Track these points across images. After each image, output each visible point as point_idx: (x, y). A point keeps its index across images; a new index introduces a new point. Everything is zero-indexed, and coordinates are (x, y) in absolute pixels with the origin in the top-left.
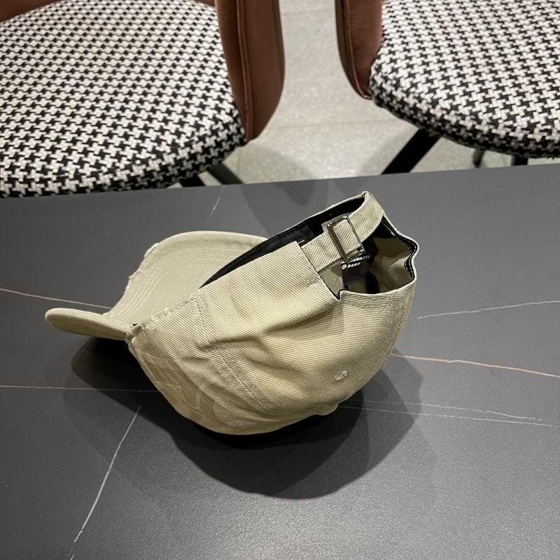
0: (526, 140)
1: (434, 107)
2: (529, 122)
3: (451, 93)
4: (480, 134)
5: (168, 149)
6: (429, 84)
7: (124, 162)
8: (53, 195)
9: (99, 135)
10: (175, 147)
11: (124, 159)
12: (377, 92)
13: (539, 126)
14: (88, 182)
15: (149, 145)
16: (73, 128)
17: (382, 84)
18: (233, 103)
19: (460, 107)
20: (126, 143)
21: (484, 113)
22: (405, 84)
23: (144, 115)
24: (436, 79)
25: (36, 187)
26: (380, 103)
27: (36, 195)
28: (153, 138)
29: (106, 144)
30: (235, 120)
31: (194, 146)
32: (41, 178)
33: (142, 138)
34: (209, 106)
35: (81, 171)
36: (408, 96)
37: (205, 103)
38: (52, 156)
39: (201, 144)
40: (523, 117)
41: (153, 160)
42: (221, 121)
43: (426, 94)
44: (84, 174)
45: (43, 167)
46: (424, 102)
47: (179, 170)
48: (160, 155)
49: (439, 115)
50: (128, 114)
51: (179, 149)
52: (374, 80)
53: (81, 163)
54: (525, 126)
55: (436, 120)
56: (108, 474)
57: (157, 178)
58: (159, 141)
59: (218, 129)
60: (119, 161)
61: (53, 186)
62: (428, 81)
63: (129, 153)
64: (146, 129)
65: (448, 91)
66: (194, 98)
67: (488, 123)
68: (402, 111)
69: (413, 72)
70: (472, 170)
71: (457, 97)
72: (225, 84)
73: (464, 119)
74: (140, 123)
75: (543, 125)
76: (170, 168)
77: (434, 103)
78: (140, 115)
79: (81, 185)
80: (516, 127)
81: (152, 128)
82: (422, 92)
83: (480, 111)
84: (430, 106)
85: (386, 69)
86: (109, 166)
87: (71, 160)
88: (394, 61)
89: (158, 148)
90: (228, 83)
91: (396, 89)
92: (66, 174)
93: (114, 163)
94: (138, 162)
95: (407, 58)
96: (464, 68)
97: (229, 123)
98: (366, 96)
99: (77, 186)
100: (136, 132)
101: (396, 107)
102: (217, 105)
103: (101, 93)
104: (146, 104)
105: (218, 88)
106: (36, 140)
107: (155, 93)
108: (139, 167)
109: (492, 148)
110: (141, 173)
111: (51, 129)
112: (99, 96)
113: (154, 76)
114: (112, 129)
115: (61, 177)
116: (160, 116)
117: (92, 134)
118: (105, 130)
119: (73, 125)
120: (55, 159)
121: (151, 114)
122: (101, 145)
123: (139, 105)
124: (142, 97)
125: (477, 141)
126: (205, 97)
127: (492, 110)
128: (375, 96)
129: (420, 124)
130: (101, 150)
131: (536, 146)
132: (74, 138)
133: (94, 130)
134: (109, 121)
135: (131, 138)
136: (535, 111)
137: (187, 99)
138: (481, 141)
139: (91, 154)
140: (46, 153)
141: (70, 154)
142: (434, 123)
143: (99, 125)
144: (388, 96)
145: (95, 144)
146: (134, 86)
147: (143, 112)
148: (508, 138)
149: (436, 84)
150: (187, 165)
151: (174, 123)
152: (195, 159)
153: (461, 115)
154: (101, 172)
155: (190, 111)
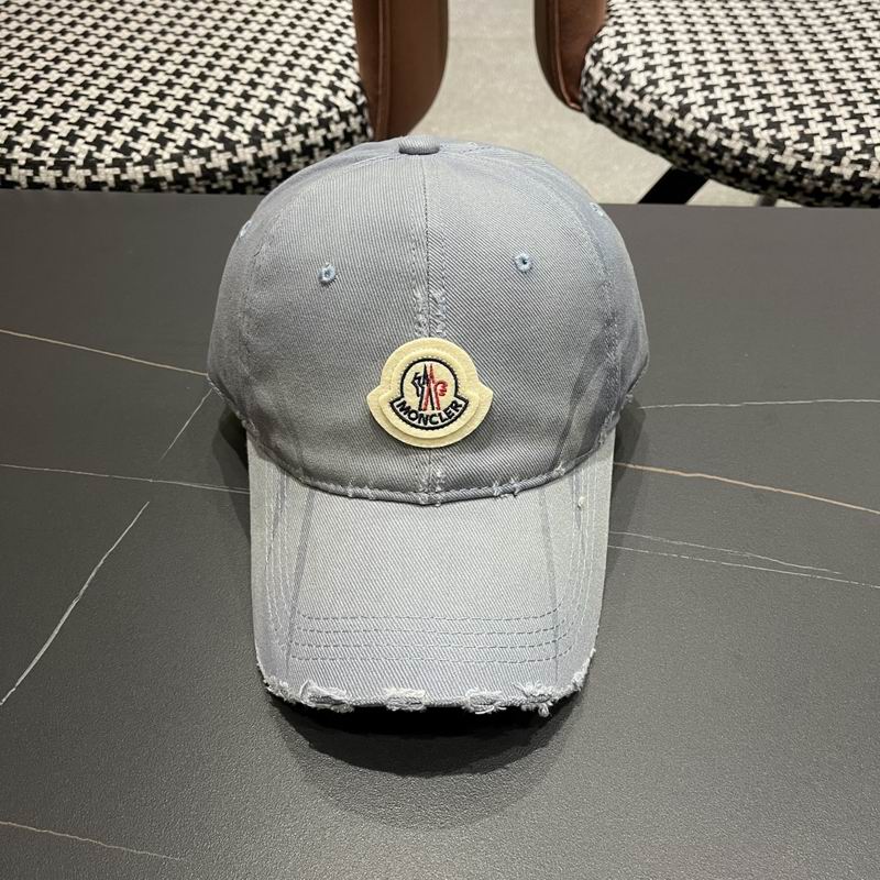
0: (828, 176)
1: (682, 117)
2: (834, 147)
3: (712, 97)
4: (754, 162)
5: (245, 139)
6: (677, 82)
7: (171, 148)
8: (45, 189)
9: (134, 107)
10: (256, 137)
11: (171, 144)
12: (591, 95)
13: (850, 154)
14: (106, 174)
15: (214, 128)
16: (92, 93)
18: (358, 84)
19: (724, 119)
20: (177, 121)
21: (763, 129)
22: (639, 80)
23: (212, 84)
24: (688, 75)
25: (18, 174)
26: (596, 114)
27: (18, 188)
28: (223, 119)
29: (144, 120)
30: (360, 110)
31: (289, 139)
32: (28, 160)
33: (205, 117)
34: (319, 82)
35: (96, 155)
36: (641, 98)
37: (313, 77)
38: (52, 128)
39: (300, 137)
40: (824, 138)
41: (219, 152)
42: (338, 107)
43: (671, 96)
44: (102, 161)
45: (35, 143)
46: (667, 108)
47: (259, 176)
48: (230, 146)
49: (689, 129)
50: (187, 81)
51: (263, 140)
52: (588, 76)
53: (99, 143)
54: (829, 152)
55: (685, 139)
56: (75, 603)
57: (222, 184)
58: (231, 124)
59: (331, 118)
60: (162, 148)
61: (48, 176)
62: (675, 77)
63: (180, 136)
64: (213, 104)
65: (706, 93)
66: (297, 70)
67: (768, 145)
68: (630, 124)
69: (652, 63)
71: (720, 103)
72: (348, 55)
73: (729, 137)
74: (204, 96)
75: (856, 153)
76: (245, 170)
77: (683, 110)
78: (206, 85)
79: (94, 178)
80: (812, 154)
81: (224, 104)
82: (665, 93)
83: (757, 125)
84: (677, 115)
85: (610, 57)
86: (145, 153)
87: (83, 138)
88: (623, 46)
89: (228, 135)
90: (355, 56)
91: (623, 89)
92: (72, 158)
93: (153, 150)
94: (194, 152)
95: (644, 42)
96: (735, 64)
97: (350, 112)
98: (573, 105)
99: (87, 178)
100: (196, 108)
101: (621, 119)
102: (332, 82)
103: (146, 50)
104: (217, 70)
105: (337, 59)
106: (28, 103)
107: (233, 57)
108: (194, 161)
109: (770, 190)
110: (196, 170)
111: (57, 91)
112: (142, 54)
113: (236, 34)
114: (156, 99)
115: (62, 161)
116: (237, 88)
117: (122, 103)
118: (144, 99)
119: (92, 88)
120: (56, 133)
121: (223, 84)
122: (136, 120)
123: (205, 70)
124: (212, 60)
125: (748, 176)
126: (314, 69)
127: (777, 126)
128: (589, 103)
129: (659, 146)
130: (135, 128)
131: (843, 188)
132: (91, 106)
133: (127, 99)
134: (153, 88)
135: (187, 116)
136: (846, 131)
137: (285, 69)
138: (755, 175)
139: (117, 132)
140: (42, 123)
141: (82, 128)
142: (681, 143)
143: (136, 92)
144: (608, 99)
145: (125, 118)
146: (201, 45)
147: (210, 80)
148: (799, 171)
149: (688, 82)
150: (275, 170)
151: (260, 101)
152: (289, 162)
153: (725, 130)
154: (131, 160)
155: (288, 86)
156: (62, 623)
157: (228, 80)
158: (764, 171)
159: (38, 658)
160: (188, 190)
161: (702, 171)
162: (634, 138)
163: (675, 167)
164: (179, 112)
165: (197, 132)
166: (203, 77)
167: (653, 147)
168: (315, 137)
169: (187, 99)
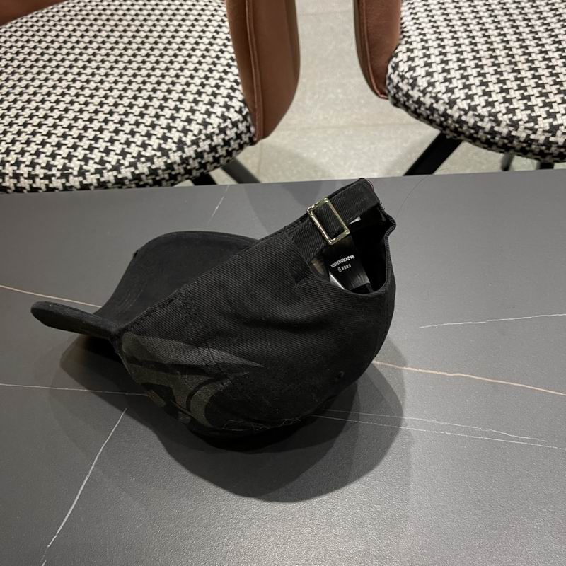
0: (548, 144)
1: (451, 108)
2: (551, 124)
3: (470, 93)
4: (499, 136)
5: (174, 147)
6: (447, 84)
7: (129, 159)
8: (57, 191)
9: (106, 132)
10: (181, 145)
11: (129, 156)
12: (393, 91)
13: (562, 128)
14: (91, 179)
15: (154, 142)
16: (80, 124)
17: (398, 82)
18: (243, 101)
19: (479, 108)
20: (131, 139)
22: (422, 83)
23: (152, 111)
24: (454, 78)
25: (40, 183)
26: (396, 103)
27: (40, 191)
28: (159, 136)
29: (112, 141)
30: (245, 118)
31: (201, 144)
32: (45, 174)
33: (149, 135)
34: (218, 103)
35: (85, 167)
36: (424, 95)
37: (214, 100)
38: (57, 152)
39: (208, 142)
40: (545, 118)
41: (159, 157)
42: (230, 119)
43: (444, 93)
44: (88, 171)
45: (48, 163)
46: (441, 102)
47: (185, 169)
48: (165, 153)
49: (456, 115)
50: (136, 110)
51: (185, 147)
52: (390, 79)
53: (86, 159)
54: (547, 128)
55: (453, 121)
56: (87, 478)
57: (162, 176)
58: (165, 138)
59: (227, 127)
60: (124, 159)
61: (58, 183)
62: (446, 80)
63: (134, 150)
64: (153, 126)
65: (466, 91)
66: (204, 96)
67: (507, 125)
68: (418, 111)
69: (431, 70)
70: (500, 173)
71: (476, 97)
72: (236, 81)
73: (482, 120)
74: (148, 120)
76: (175, 167)
77: (452, 103)
78: (148, 112)
79: (85, 182)
80: (537, 129)
81: (159, 125)
82: (439, 92)
83: (500, 112)
84: (447, 107)
85: (403, 67)
86: (114, 163)
87: (76, 157)
88: (411, 59)
89: (163, 146)
90: (239, 81)
91: (413, 89)
92: (71, 171)
93: (119, 160)
94: (143, 159)
95: (425, 56)
96: (485, 67)
97: (239, 121)
98: (382, 96)
99: (81, 182)
100: (143, 129)
101: (412, 108)
102: (226, 102)
103: (111, 89)
104: (155, 100)
105: (229, 85)
106: (43, 135)
107: (164, 90)
108: (144, 165)
109: (511, 152)
110: (146, 170)
111: (59, 125)
112: (109, 93)
113: (165, 73)
114: (118, 125)
115: (65, 174)
116: (168, 113)
117: (98, 130)
118: (111, 126)
119: (80, 121)
120: (60, 155)
121: (159, 110)
122: (107, 142)
123: (147, 101)
124: (151, 93)
125: (496, 144)
126: (214, 95)
127: (512, 111)
128: (392, 96)
129: (437, 125)
130: (107, 147)
131: (559, 150)
132: (80, 134)
133: (101, 127)
134: (116, 118)
135: (137, 135)
136: (559, 112)
137: (196, 96)
138: (500, 143)
139: (96, 151)
140: (52, 149)
141: (75, 151)
142: (451, 124)
143: (106, 121)
144: (404, 95)
145: (101, 141)
146: (144, 83)
147: (151, 109)
148: (528, 141)
149: (455, 83)
150: (194, 164)
151: (182, 121)
152: (202, 157)
153: (479, 116)
154: (105, 168)
155: (198, 108)
158: (506, 141)
162: (422, 118)
164: (133, 133)
168: (218, 140)
169: (137, 124)
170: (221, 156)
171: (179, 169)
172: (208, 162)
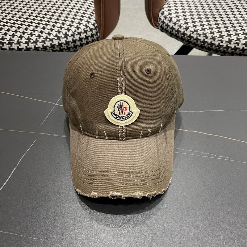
0: (227, 47)
1: (186, 30)
2: (229, 39)
3: (195, 25)
4: (207, 43)
5: (63, 36)
6: (185, 21)
7: (42, 39)
8: (6, 50)
9: (31, 27)
10: (66, 36)
11: (42, 37)
12: (161, 24)
13: (234, 41)
14: (23, 46)
15: (54, 33)
16: (19, 23)
17: (164, 20)
18: (95, 21)
19: (198, 31)
20: (43, 31)
21: (209, 34)
22: (174, 20)
23: (53, 20)
24: (188, 18)
26: (162, 30)
28: (57, 30)
29: (34, 30)
30: (96, 28)
31: (75, 36)
33: (51, 30)
34: (84, 20)
35: (20, 40)
36: (175, 25)
37: (82, 19)
38: (8, 33)
39: (79, 36)
40: (226, 36)
41: (56, 40)
42: (89, 27)
43: (183, 24)
44: (22, 42)
45: (3, 37)
46: (182, 28)
47: (67, 47)
48: (59, 38)
49: (189, 34)
50: (46, 19)
52: (160, 19)
53: (21, 37)
54: (228, 40)
55: (187, 37)
56: (15, 168)
57: (56, 49)
58: (59, 32)
59: (87, 30)
60: (39, 38)
61: (6, 46)
62: (185, 19)
63: (44, 35)
64: (54, 26)
65: (193, 24)
66: (77, 16)
67: (211, 38)
68: (172, 32)
69: (178, 15)
71: (197, 27)
72: (92, 12)
73: (200, 36)
74: (51, 24)
75: (235, 41)
77: (187, 28)
79: (20, 47)
80: (223, 41)
81: (57, 26)
82: (182, 24)
83: (208, 33)
84: (185, 30)
85: (166, 13)
86: (34, 40)
87: (16, 35)
88: (170, 10)
89: (58, 35)
90: (94, 12)
91: (170, 22)
92: (13, 41)
93: (37, 39)
94: (48, 40)
95: (176, 9)
96: (201, 15)
97: (93, 29)
98: (156, 27)
99: (18, 47)
100: (49, 27)
101: (169, 31)
102: (88, 20)
103: (34, 10)
104: (55, 16)
105: (89, 13)
107: (59, 13)
108: (49, 42)
109: (211, 51)
110: (49, 45)
111: (9, 22)
112: (33, 12)
113: (60, 6)
114: (37, 24)
115: (11, 42)
116: (61, 22)
117: (28, 26)
118: (34, 25)
119: (19, 21)
121: (57, 20)
122: (32, 31)
123: (51, 16)
124: (53, 13)
125: (205, 47)
126: (82, 16)
127: (213, 33)
128: (160, 27)
129: (180, 38)
130: (31, 33)
131: (232, 51)
132: (19, 26)
133: (29, 24)
134: (36, 21)
135: (46, 29)
136: (232, 34)
137: (74, 16)
138: (207, 47)
139: (26, 34)
140: (5, 31)
141: (16, 33)
142: (186, 38)
143: (31, 22)
144: (166, 25)
145: (29, 30)
146: (50, 9)
147: (53, 19)
148: (219, 46)
149: (188, 21)
150: (71, 45)
151: (67, 25)
152: (75, 43)
153: (199, 34)
154: (30, 42)
155: (75, 21)
156: (12, 173)
157: (58, 19)
158: (210, 46)
159: (5, 184)
160: (47, 51)
161: (192, 46)
162: (173, 36)
163: (184, 45)
164: (44, 28)
165: (49, 34)
166: (51, 18)
167: (178, 39)
168: (83, 36)
169: (46, 25)
170: (84, 43)
171: (64, 47)
172: (78, 45)
